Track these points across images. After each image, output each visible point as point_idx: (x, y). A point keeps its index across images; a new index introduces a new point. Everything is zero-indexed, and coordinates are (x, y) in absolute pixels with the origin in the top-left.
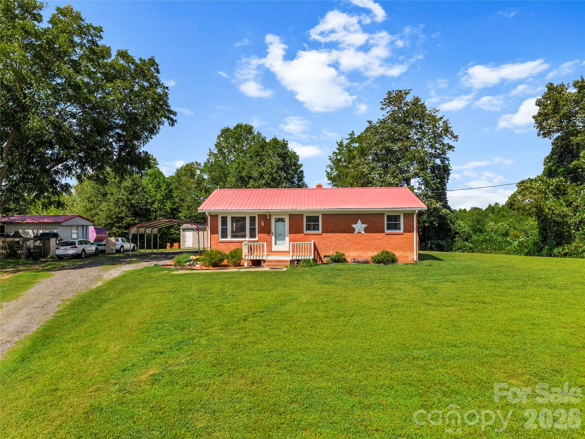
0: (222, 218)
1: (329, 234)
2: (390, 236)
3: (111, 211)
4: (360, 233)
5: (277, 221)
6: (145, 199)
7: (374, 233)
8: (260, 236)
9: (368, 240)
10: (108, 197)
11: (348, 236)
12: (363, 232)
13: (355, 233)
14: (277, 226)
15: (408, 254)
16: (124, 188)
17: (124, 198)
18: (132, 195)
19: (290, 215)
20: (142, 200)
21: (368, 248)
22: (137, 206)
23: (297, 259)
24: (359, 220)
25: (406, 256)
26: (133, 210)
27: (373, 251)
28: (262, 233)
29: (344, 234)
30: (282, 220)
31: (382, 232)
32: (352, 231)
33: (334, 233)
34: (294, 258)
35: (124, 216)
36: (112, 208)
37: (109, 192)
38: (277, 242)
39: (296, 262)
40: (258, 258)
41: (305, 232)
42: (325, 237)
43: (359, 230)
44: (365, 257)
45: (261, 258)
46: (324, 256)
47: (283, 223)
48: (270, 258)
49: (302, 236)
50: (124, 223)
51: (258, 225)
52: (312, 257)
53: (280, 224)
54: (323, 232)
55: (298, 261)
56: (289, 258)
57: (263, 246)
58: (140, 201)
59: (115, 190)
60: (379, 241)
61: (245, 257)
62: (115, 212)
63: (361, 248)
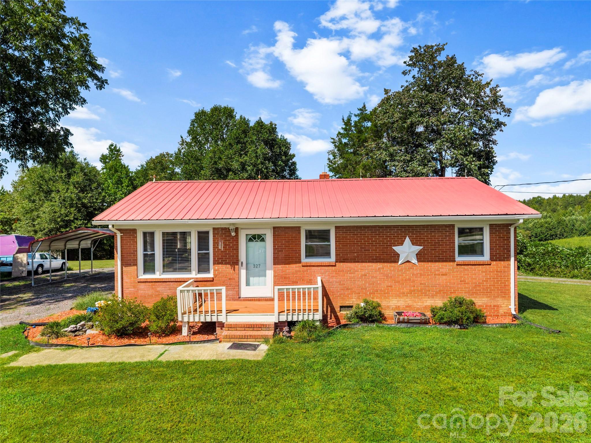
0: (145, 234)
1: (349, 264)
2: (466, 267)
3: (55, 212)
4: (408, 261)
5: (250, 240)
6: (101, 198)
7: (436, 261)
8: (218, 270)
9: (425, 275)
10: (53, 195)
11: (387, 267)
12: (414, 261)
13: (400, 262)
14: (251, 250)
15: (500, 301)
16: (74, 184)
17: (73, 196)
18: (83, 193)
19: (274, 228)
20: (97, 199)
21: (424, 292)
22: (91, 207)
23: (290, 319)
24: (407, 238)
25: (494, 306)
26: (86, 211)
27: (433, 296)
28: (222, 263)
29: (379, 265)
30: (260, 238)
31: (450, 261)
32: (394, 258)
33: (358, 262)
34: (283, 318)
35: (72, 219)
36: (57, 209)
37: (54, 188)
38: (251, 279)
39: (286, 329)
40: (208, 319)
41: (304, 260)
42: (343, 271)
43: (407, 256)
44: (418, 309)
45: (214, 319)
46: (341, 307)
47: (262, 243)
48: (234, 319)
49: (298, 269)
50: (73, 227)
51: (214, 248)
52: (319, 316)
53: (256, 245)
54: (339, 260)
55: (291, 324)
56: (272, 319)
57: (219, 293)
58: (95, 200)
59: (61, 186)
60: (444, 277)
61: (183, 318)
62: (61, 214)
63: (411, 292)
